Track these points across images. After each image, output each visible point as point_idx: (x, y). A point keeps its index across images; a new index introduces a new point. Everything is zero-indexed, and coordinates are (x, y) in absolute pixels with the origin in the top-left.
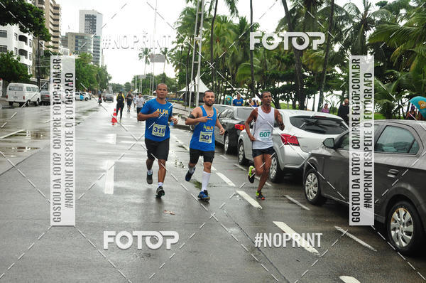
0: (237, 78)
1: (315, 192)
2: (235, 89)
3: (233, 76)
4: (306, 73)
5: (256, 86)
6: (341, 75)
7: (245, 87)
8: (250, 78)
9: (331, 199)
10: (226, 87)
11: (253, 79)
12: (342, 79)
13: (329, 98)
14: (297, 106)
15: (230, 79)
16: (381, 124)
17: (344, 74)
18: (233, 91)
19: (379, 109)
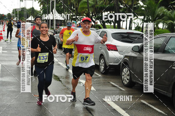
0: (79, 10)
1: (128, 79)
2: (78, 17)
3: (77, 9)
4: (121, 6)
5: (91, 15)
6: (143, 6)
7: (84, 16)
8: (87, 10)
9: (138, 83)
10: (72, 16)
11: (89, 10)
12: (143, 9)
13: (136, 21)
14: (116, 27)
15: (75, 11)
16: (168, 36)
17: (145, 6)
18: (77, 18)
19: (166, 27)
